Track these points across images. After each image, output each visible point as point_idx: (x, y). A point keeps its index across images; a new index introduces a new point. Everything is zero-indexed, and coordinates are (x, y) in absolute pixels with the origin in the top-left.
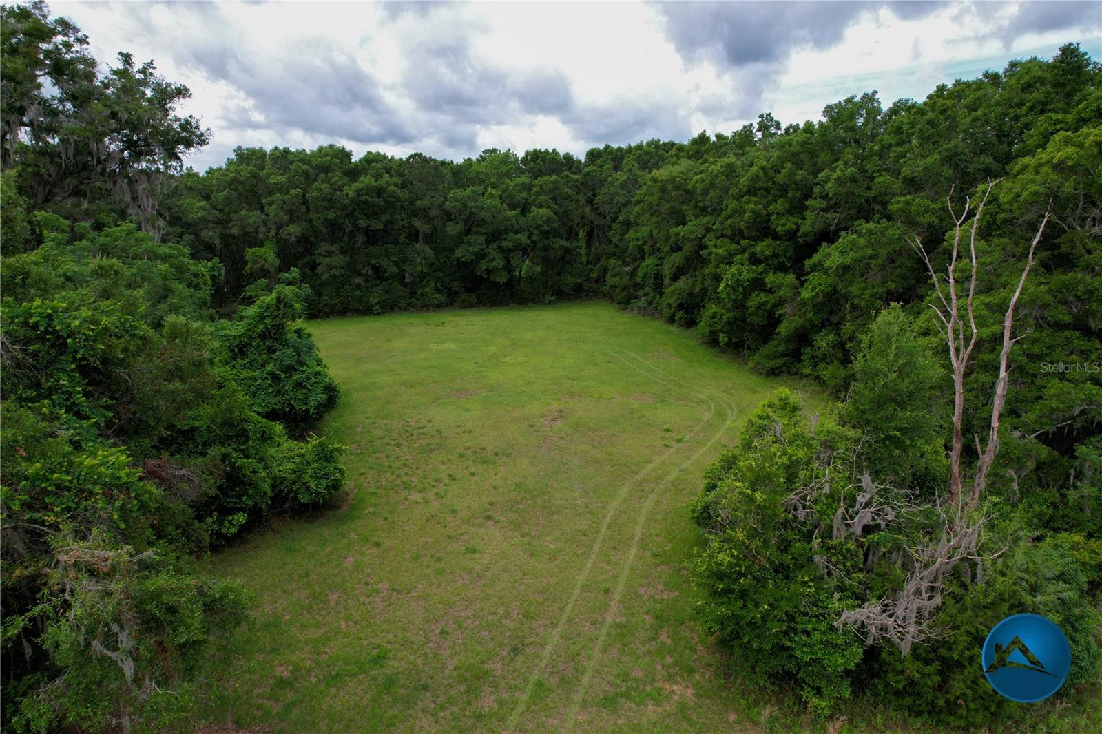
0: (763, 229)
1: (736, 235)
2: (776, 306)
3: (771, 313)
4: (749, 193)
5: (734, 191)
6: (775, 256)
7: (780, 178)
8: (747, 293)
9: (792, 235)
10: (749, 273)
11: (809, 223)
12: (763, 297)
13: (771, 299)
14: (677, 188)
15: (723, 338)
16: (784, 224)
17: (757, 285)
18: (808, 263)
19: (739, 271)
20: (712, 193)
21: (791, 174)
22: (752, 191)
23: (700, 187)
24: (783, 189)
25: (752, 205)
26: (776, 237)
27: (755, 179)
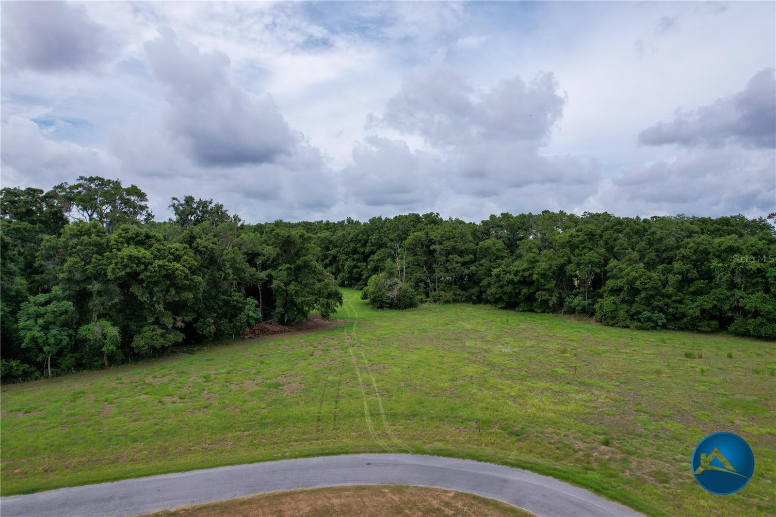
0: (355, 251)
1: (347, 254)
2: (361, 272)
3: (360, 273)
4: (350, 242)
5: (346, 241)
6: (359, 259)
7: (359, 238)
8: (353, 269)
9: (363, 253)
10: (352, 263)
11: (368, 249)
12: (357, 270)
13: (359, 270)
14: (327, 240)
15: (346, 282)
16: (362, 250)
17: (355, 267)
18: (369, 260)
19: (349, 263)
20: (339, 242)
21: (362, 237)
22: (351, 241)
23: (335, 240)
24: (360, 241)
25: (352, 245)
26: (359, 253)
27: (352, 238)
